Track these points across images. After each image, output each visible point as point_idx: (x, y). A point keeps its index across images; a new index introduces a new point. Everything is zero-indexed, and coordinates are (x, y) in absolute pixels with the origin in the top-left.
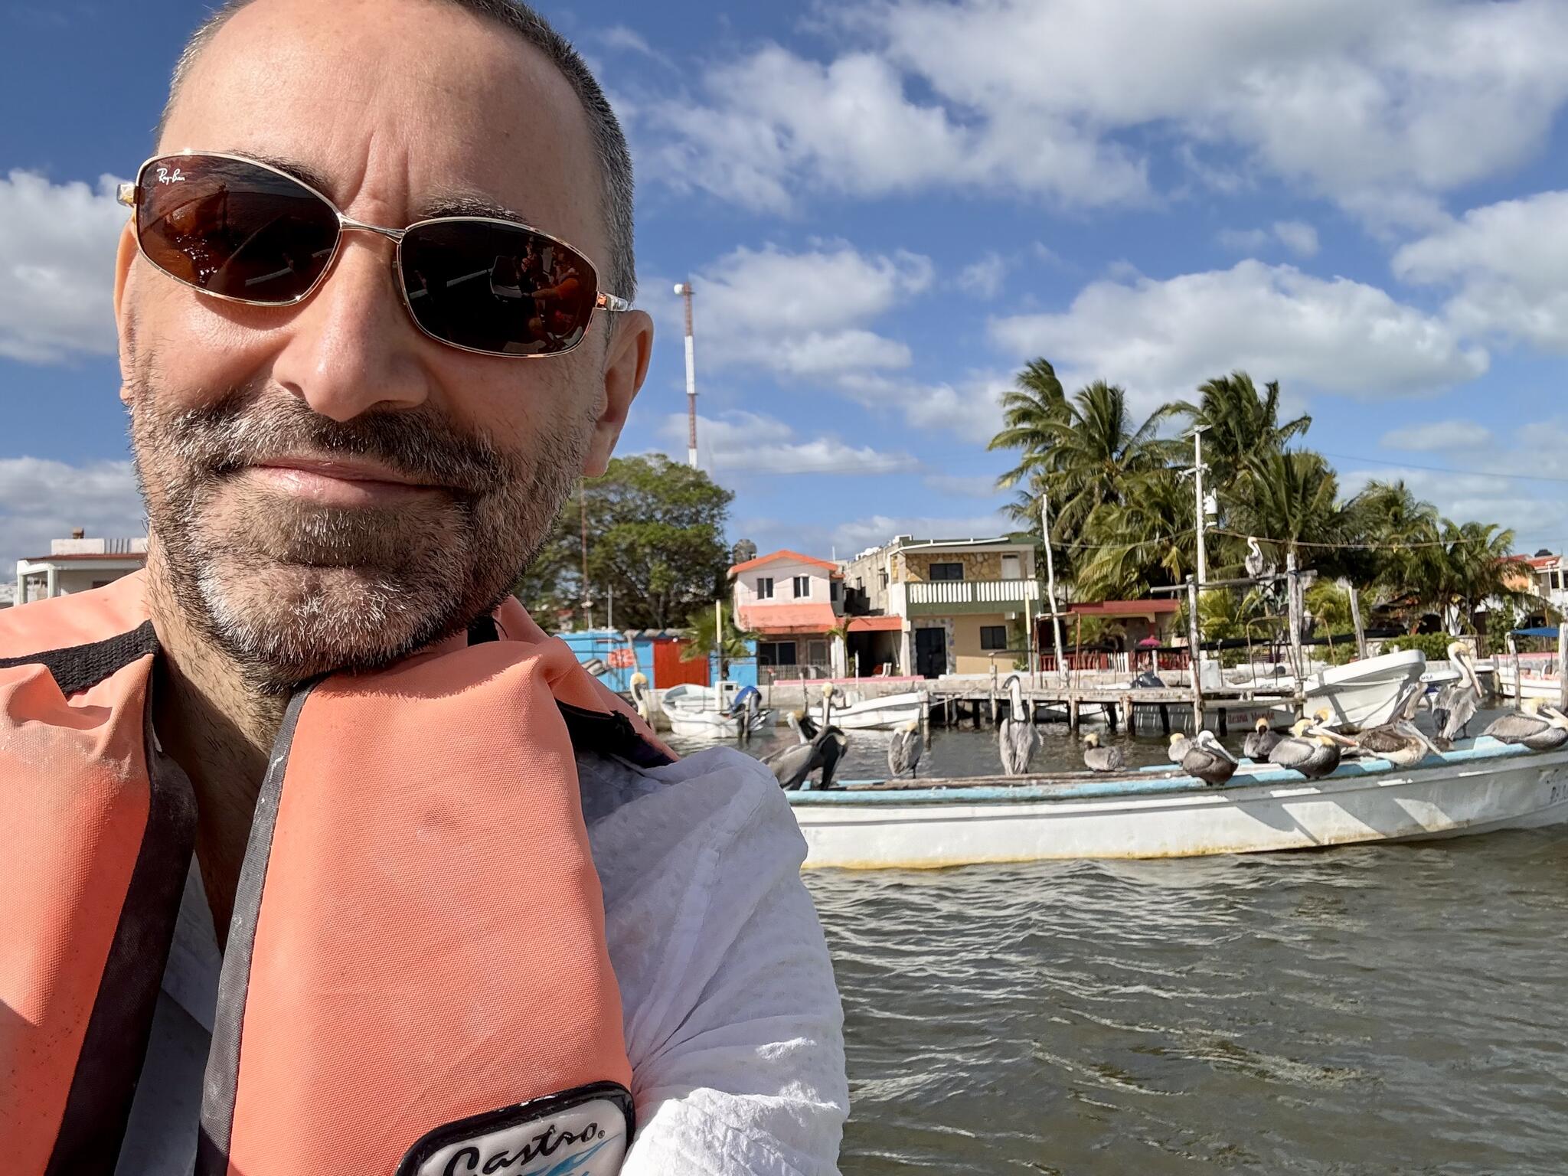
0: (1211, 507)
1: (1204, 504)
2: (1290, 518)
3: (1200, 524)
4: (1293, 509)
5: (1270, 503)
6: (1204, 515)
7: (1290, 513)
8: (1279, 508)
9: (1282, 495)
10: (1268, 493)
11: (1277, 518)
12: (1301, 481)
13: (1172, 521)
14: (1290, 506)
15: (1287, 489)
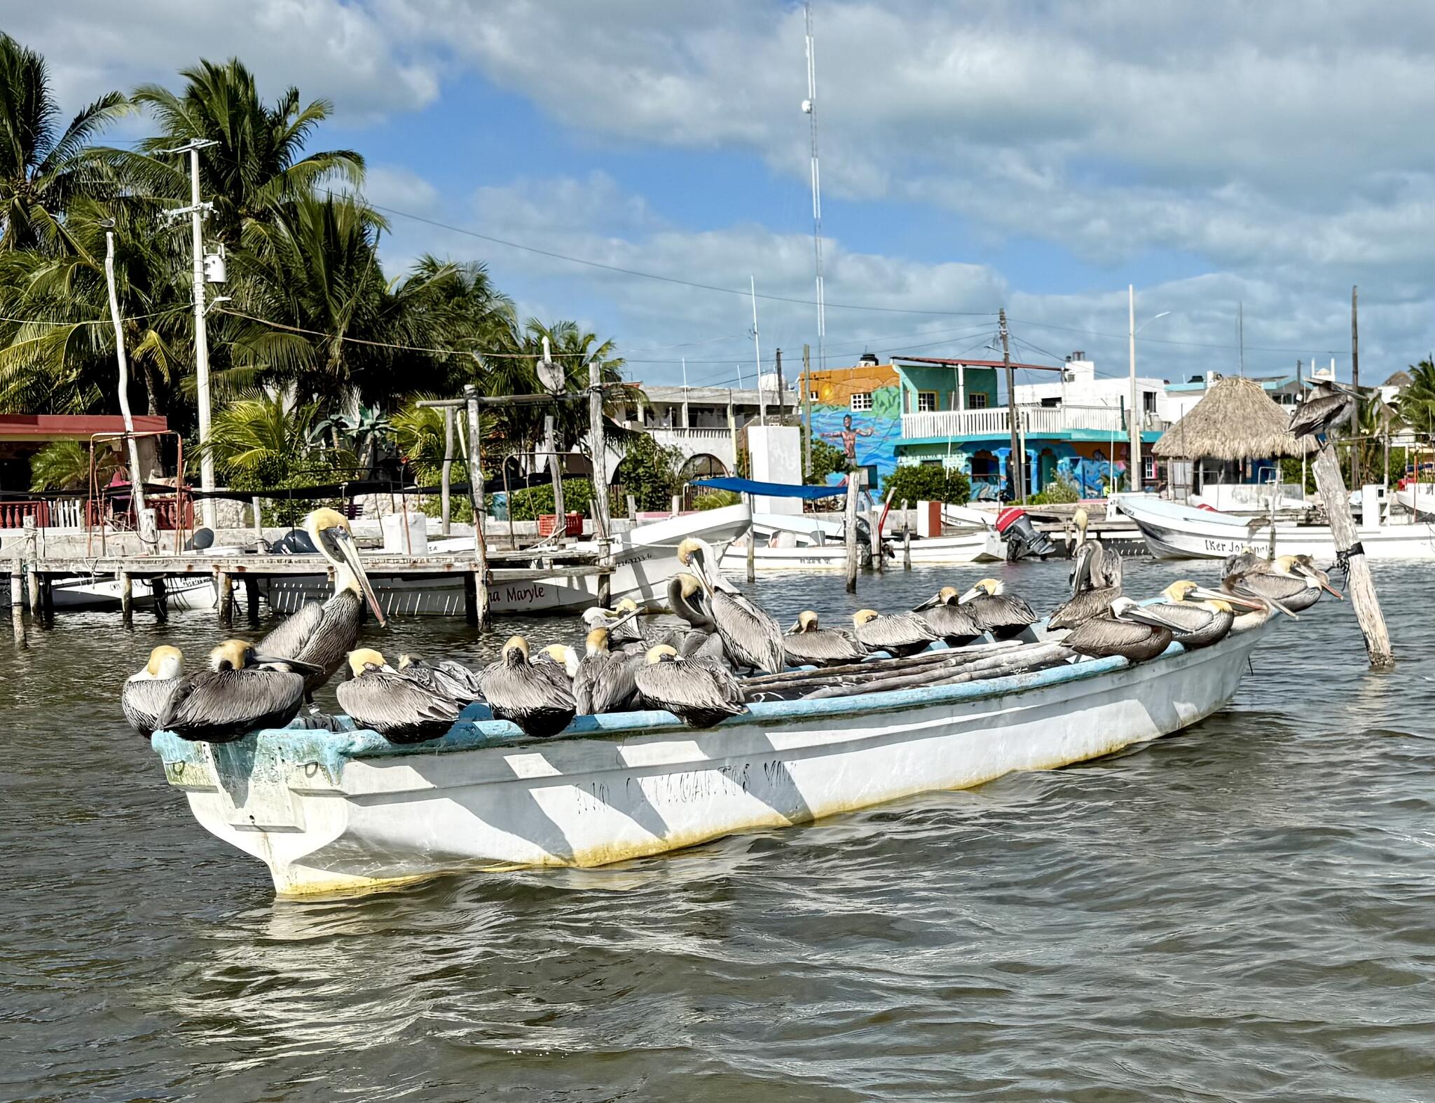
0: (218, 273)
1: (206, 266)
2: (332, 303)
3: (199, 298)
4: (337, 288)
5: (303, 276)
6: (207, 284)
7: (331, 293)
8: (315, 286)
9: (320, 265)
10: (298, 257)
11: (312, 299)
12: (345, 245)
13: (146, 288)
14: (332, 281)
15: (328, 257)
